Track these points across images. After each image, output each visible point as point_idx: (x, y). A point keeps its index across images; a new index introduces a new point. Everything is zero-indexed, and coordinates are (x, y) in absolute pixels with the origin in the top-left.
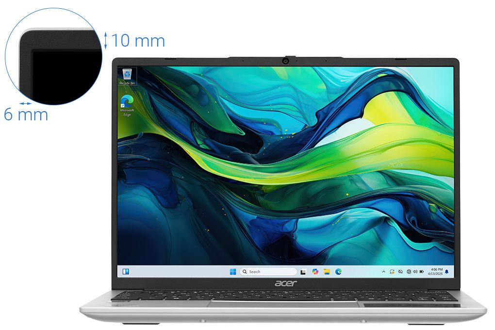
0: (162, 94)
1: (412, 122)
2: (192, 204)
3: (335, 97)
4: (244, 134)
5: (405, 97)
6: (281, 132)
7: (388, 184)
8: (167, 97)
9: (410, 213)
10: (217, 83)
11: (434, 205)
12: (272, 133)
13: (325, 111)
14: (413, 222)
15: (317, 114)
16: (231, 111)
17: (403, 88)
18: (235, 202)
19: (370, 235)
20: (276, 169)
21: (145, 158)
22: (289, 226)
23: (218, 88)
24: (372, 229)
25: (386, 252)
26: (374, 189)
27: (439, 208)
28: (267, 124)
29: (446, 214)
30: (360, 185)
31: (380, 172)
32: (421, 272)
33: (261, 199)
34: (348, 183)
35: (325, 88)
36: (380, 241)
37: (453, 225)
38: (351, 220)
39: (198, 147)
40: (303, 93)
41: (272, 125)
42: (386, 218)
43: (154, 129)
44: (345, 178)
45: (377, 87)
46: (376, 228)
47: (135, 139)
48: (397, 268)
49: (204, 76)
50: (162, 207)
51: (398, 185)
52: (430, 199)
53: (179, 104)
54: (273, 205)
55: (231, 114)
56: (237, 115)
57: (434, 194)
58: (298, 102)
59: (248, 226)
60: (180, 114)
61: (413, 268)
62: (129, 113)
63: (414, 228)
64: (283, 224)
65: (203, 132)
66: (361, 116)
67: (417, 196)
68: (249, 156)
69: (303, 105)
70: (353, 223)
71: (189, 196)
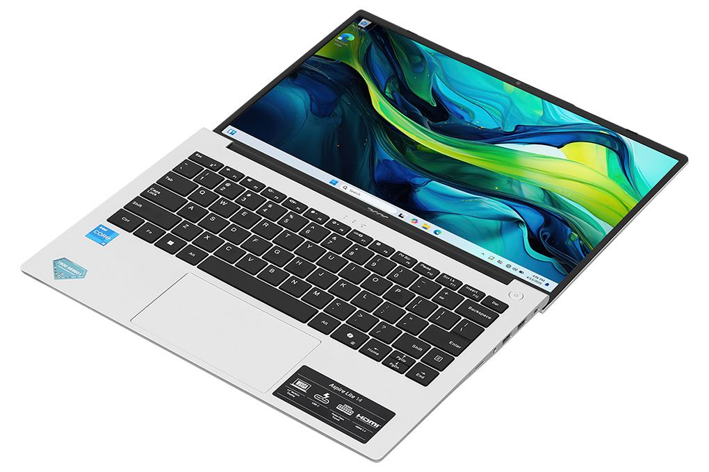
0: (384, 49)
1: (606, 173)
2: (340, 122)
3: (544, 124)
4: (435, 106)
5: (614, 156)
6: (472, 121)
7: (544, 200)
8: (386, 51)
9: (547, 229)
10: (442, 66)
11: (576, 235)
12: (462, 118)
13: (527, 128)
14: (545, 237)
15: (517, 127)
16: (437, 86)
17: (617, 149)
18: (383, 142)
19: (494, 224)
20: (444, 141)
21: (327, 76)
22: (418, 181)
23: (440, 68)
24: (499, 222)
25: (498, 242)
26: (526, 197)
27: (580, 239)
28: (463, 110)
29: (584, 248)
30: (515, 188)
31: (543, 189)
32: (521, 272)
33: (409, 151)
34: (505, 182)
35: (542, 114)
36: (500, 233)
37: (584, 257)
38: (483, 205)
39: (383, 94)
40: (517, 108)
41: (467, 112)
42: (520, 221)
43: (354, 64)
44: (505, 177)
45: (593, 137)
46: (503, 222)
47: (330, 61)
48: (498, 257)
49: (433, 56)
50: (309, 112)
51: (553, 205)
52: (575, 229)
53: (393, 61)
54: (417, 160)
55: (435, 88)
56: (441, 92)
57: (583, 228)
58: (507, 112)
59: (379, 161)
60: (388, 67)
61: (514, 265)
62: (341, 44)
63: (543, 241)
64: (415, 176)
65: (397, 86)
66: (559, 147)
67: (565, 222)
68: (426, 121)
69: (509, 115)
70: (483, 209)
71: (343, 117)
